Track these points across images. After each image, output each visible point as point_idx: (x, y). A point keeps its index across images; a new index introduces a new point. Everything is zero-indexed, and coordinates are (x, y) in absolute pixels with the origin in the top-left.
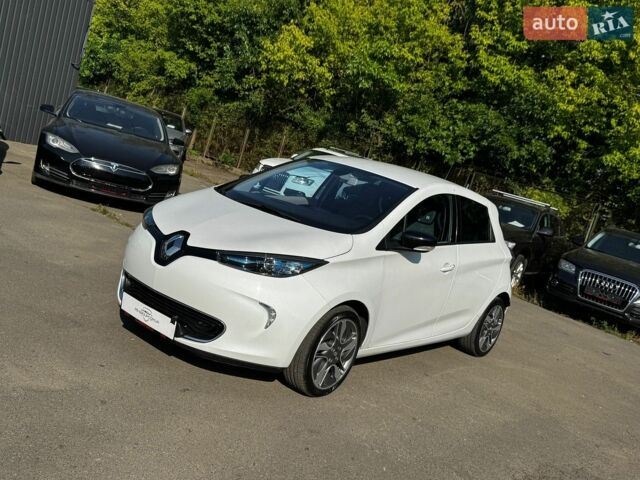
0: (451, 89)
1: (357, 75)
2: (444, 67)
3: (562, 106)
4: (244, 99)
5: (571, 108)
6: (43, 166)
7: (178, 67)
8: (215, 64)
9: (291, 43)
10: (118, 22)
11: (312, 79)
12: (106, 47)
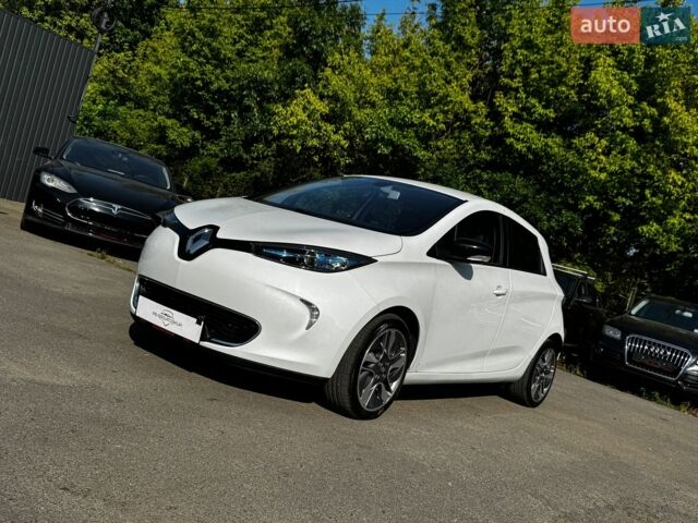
0: (474, 158)
1: (376, 141)
2: (466, 135)
3: (594, 173)
4: (253, 167)
5: (603, 176)
6: (35, 207)
7: (179, 135)
8: (221, 133)
9: (305, 109)
10: (116, 89)
11: (326, 146)
12: (103, 114)
